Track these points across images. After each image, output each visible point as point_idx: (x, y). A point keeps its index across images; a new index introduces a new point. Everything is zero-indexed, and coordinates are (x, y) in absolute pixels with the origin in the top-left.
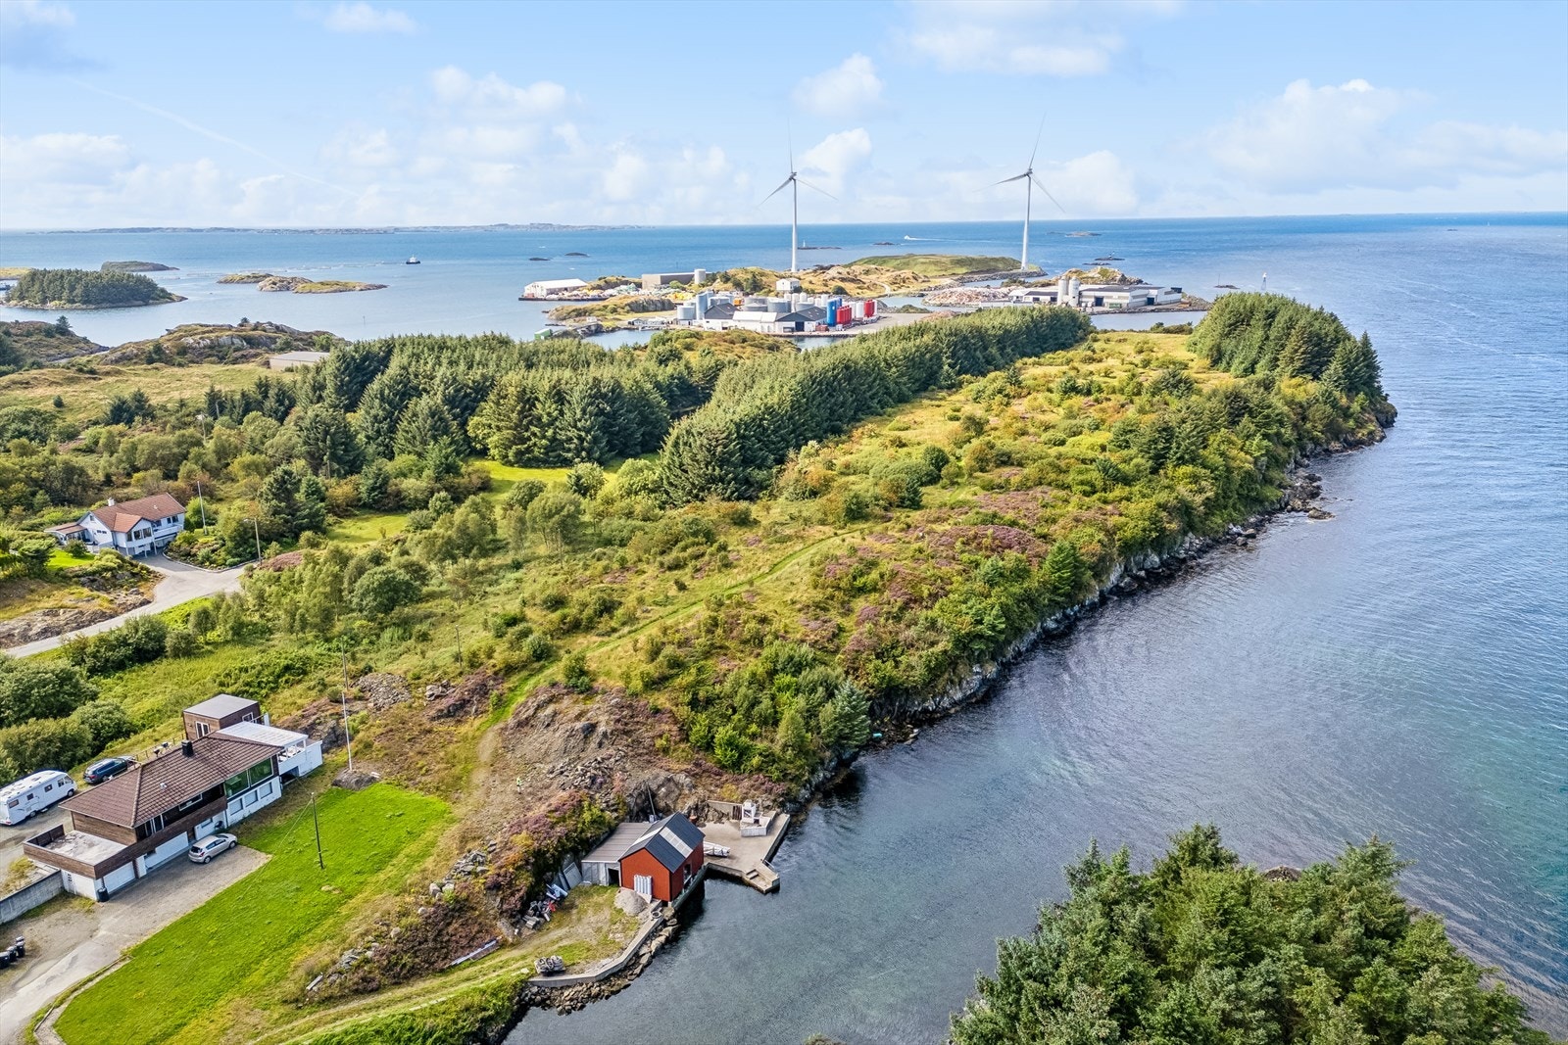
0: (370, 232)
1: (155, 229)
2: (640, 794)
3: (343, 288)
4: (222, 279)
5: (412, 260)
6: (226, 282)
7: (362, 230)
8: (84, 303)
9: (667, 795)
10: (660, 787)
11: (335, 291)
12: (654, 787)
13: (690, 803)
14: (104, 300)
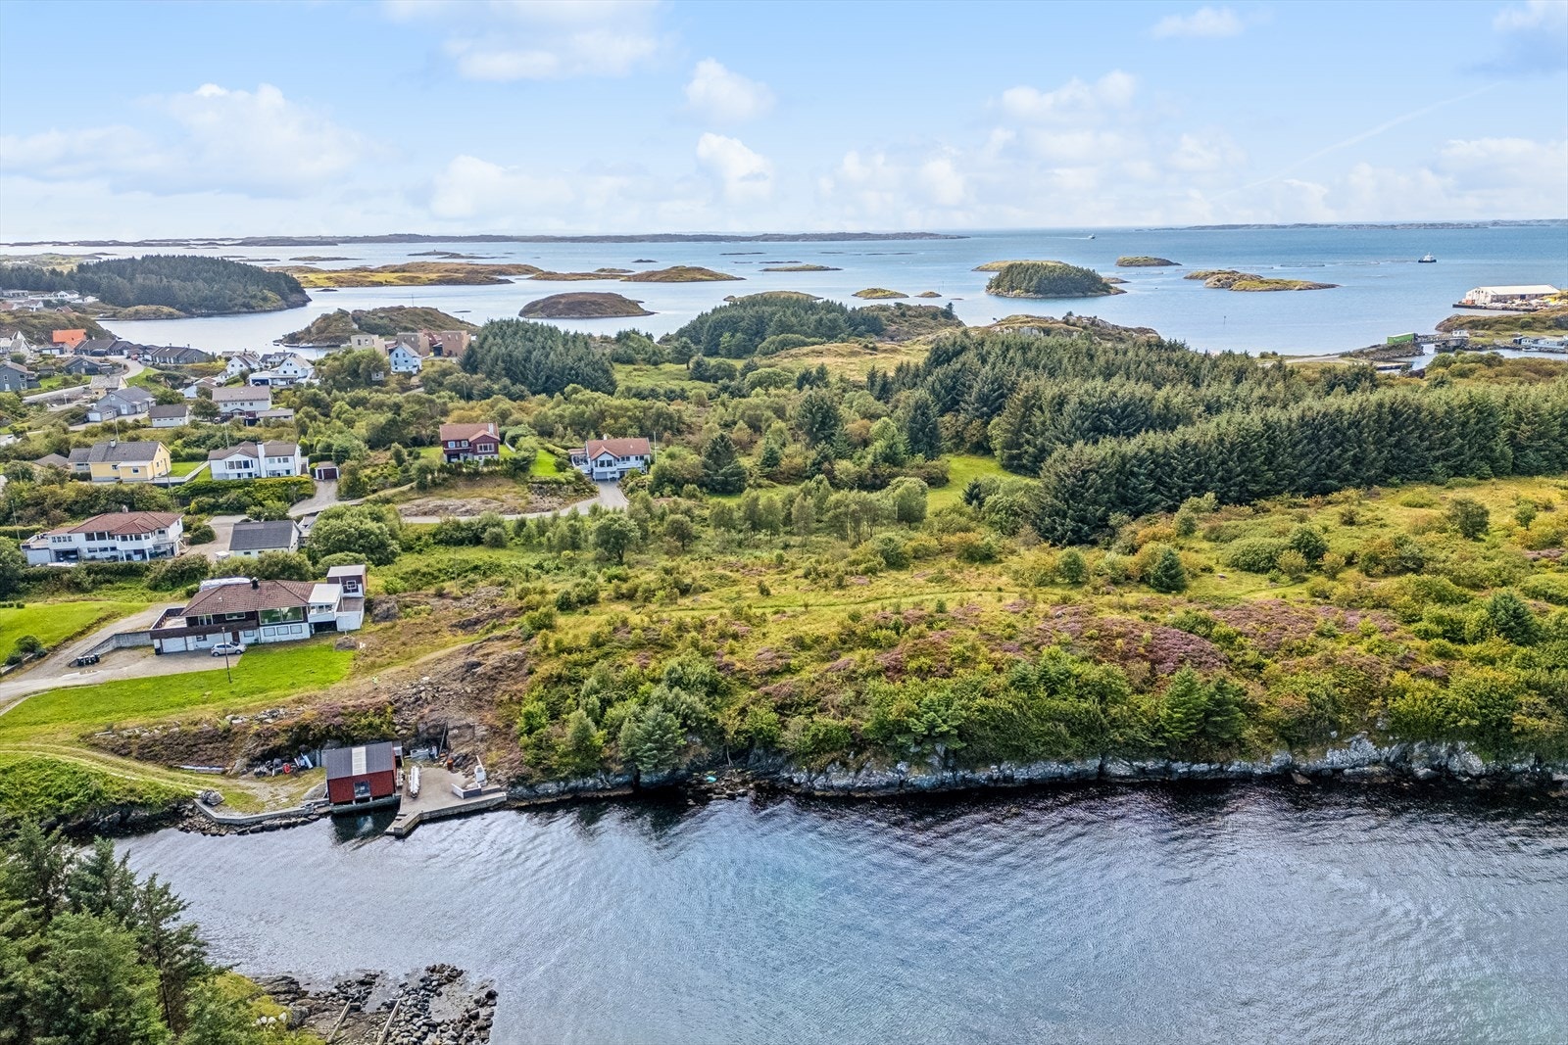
0: (1459, 226)
1: (1242, 226)
2: (435, 726)
3: (1282, 286)
4: (1189, 275)
5: (1427, 258)
6: (1191, 278)
7: (1449, 225)
8: (1036, 292)
9: (455, 737)
10: (454, 728)
11: (1270, 290)
12: (450, 726)
13: (464, 751)
14: (1051, 291)
